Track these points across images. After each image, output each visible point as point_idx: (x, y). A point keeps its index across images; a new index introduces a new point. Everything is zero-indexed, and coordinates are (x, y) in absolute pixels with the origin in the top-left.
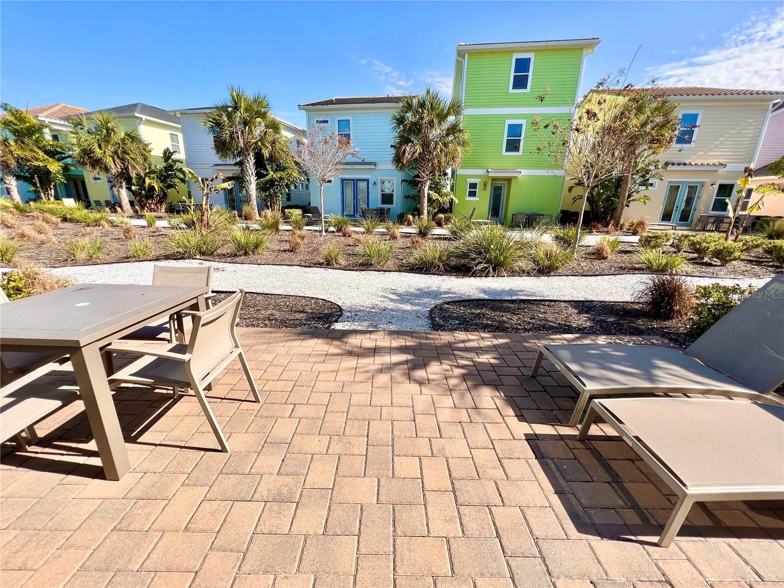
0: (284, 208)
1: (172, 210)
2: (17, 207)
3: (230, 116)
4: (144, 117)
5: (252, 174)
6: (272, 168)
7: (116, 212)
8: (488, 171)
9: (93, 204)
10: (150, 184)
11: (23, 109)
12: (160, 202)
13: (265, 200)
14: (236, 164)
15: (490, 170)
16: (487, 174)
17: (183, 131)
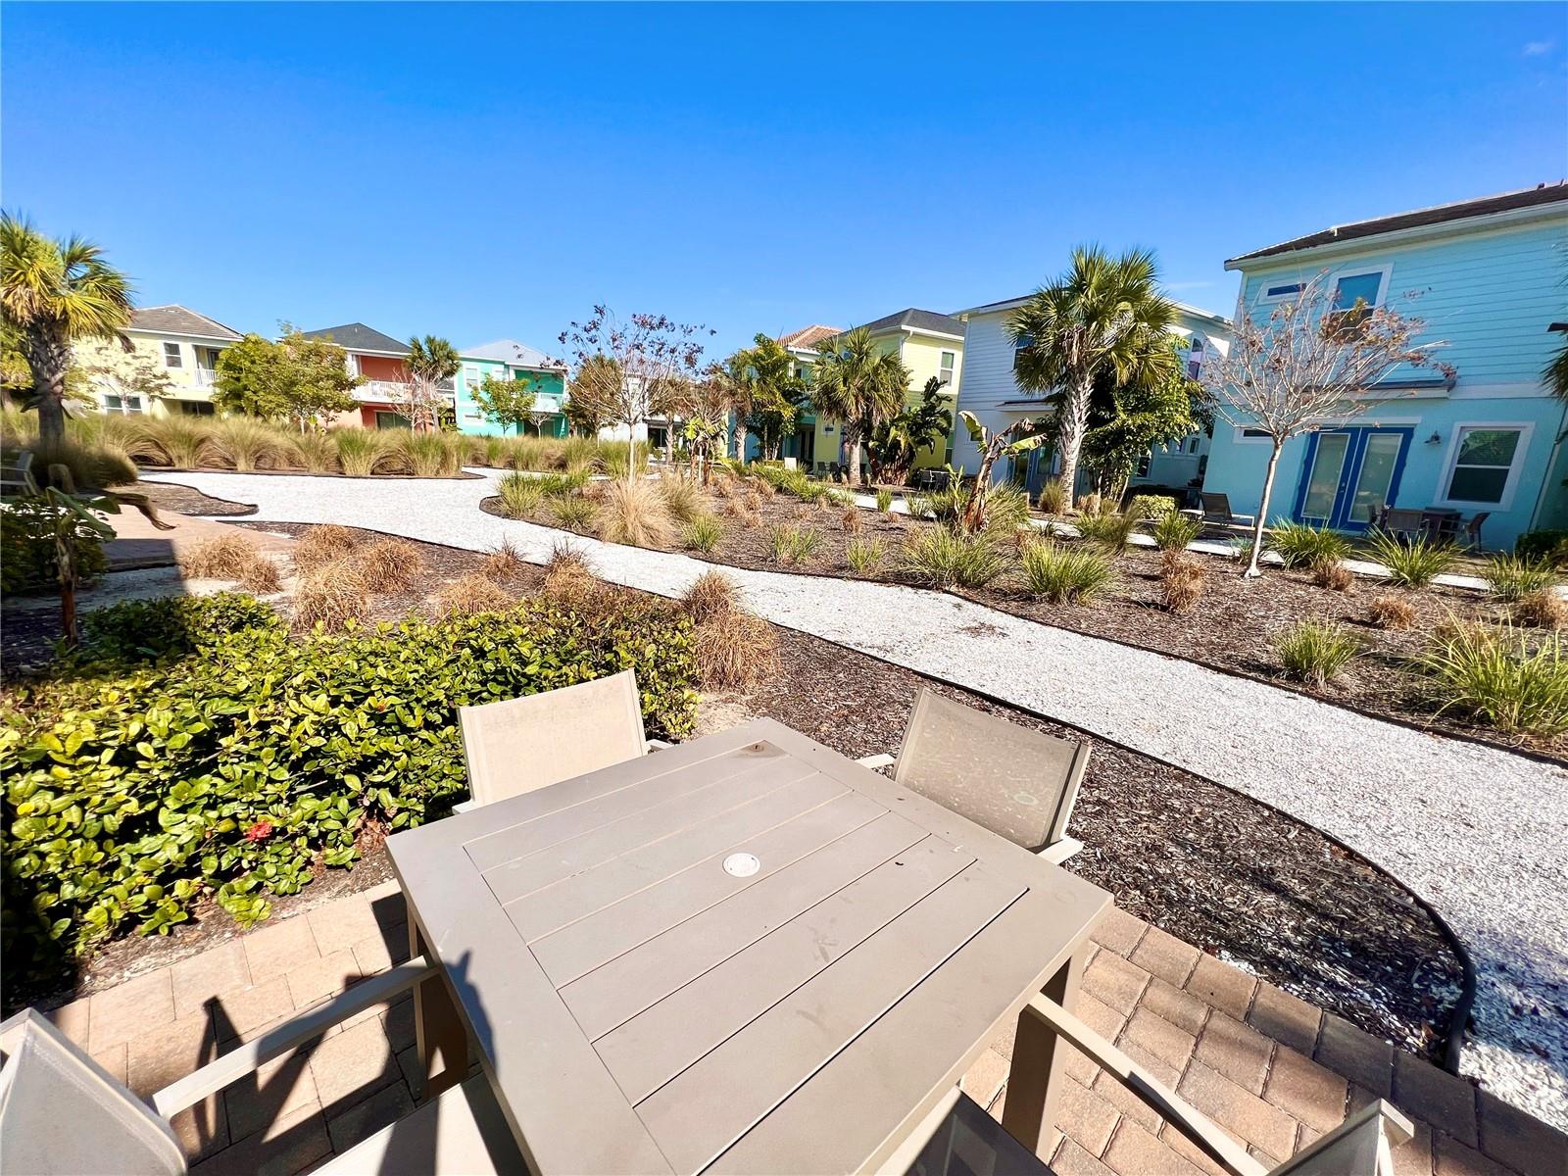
0: (1131, 493)
1: (917, 483)
2: (737, 468)
3: (1063, 306)
4: (912, 329)
5: (1080, 419)
6: (1125, 405)
7: (839, 480)
9: (816, 465)
10: (895, 438)
11: (775, 340)
12: (902, 468)
13: (1091, 472)
14: (1048, 400)
17: (966, 348)
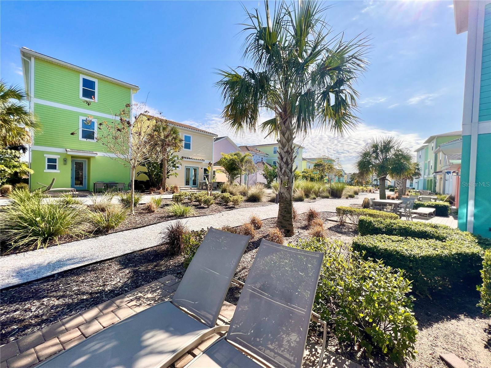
8: (66, 150)
15: (68, 150)
16: (66, 152)
